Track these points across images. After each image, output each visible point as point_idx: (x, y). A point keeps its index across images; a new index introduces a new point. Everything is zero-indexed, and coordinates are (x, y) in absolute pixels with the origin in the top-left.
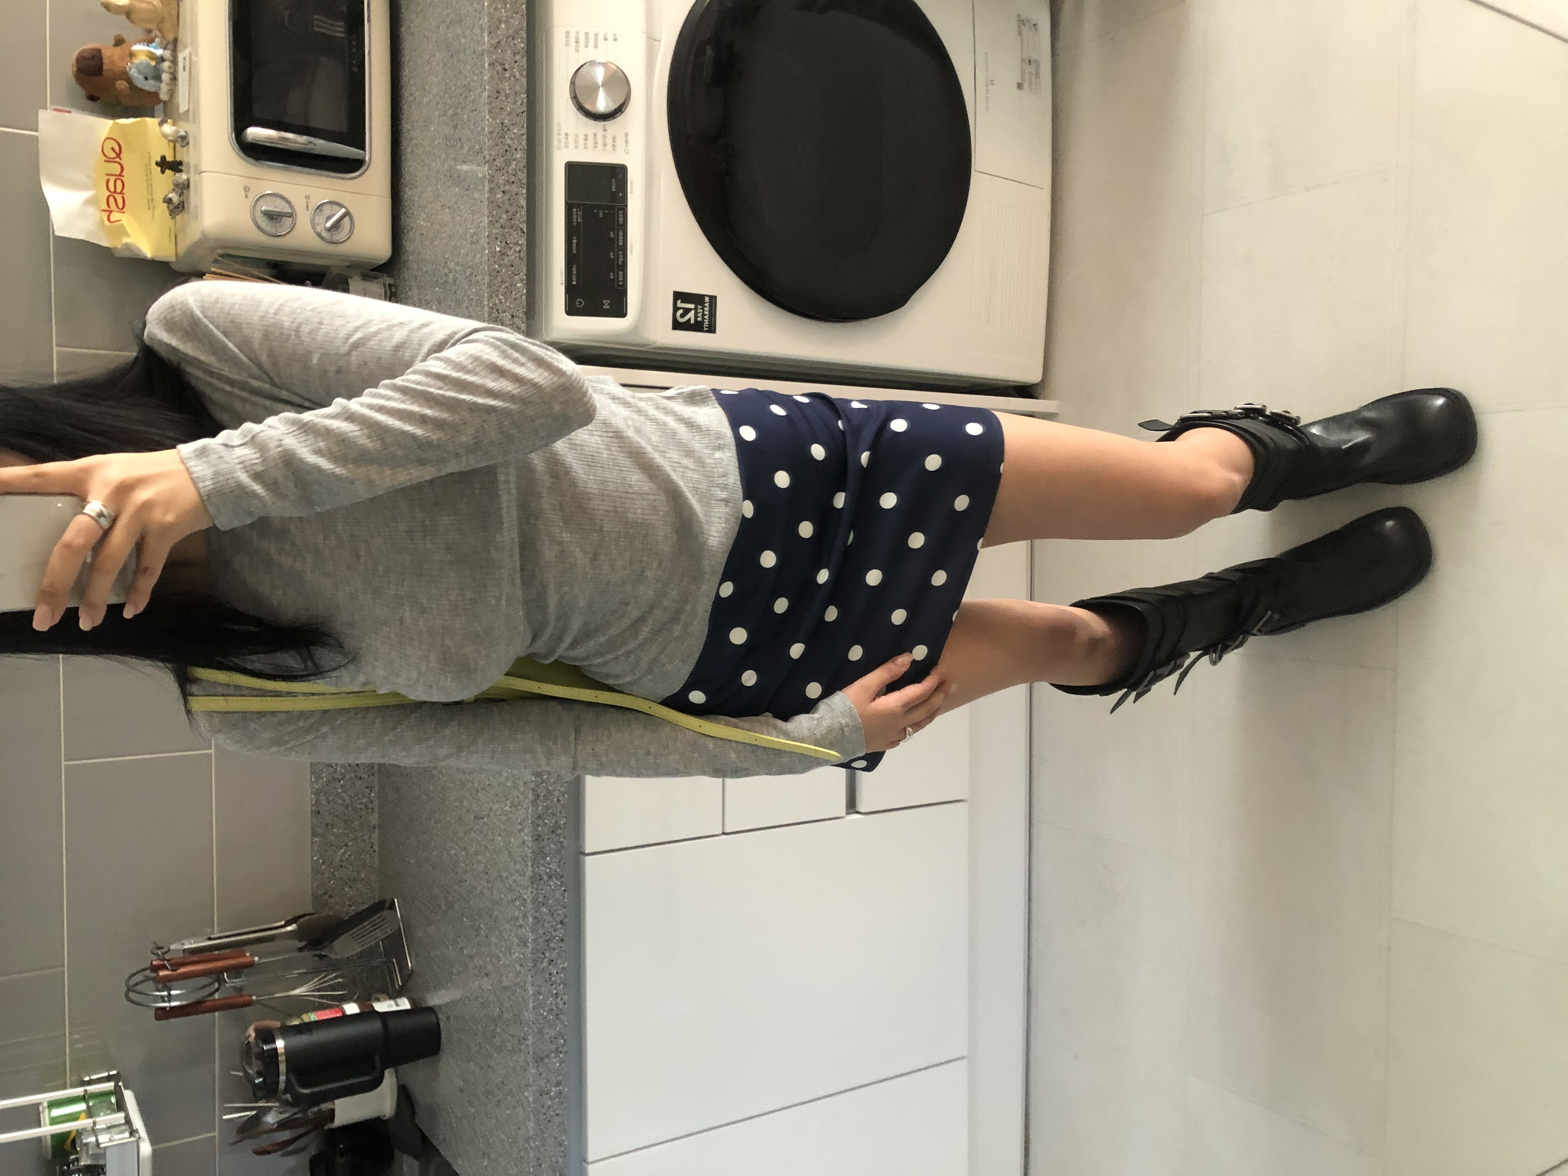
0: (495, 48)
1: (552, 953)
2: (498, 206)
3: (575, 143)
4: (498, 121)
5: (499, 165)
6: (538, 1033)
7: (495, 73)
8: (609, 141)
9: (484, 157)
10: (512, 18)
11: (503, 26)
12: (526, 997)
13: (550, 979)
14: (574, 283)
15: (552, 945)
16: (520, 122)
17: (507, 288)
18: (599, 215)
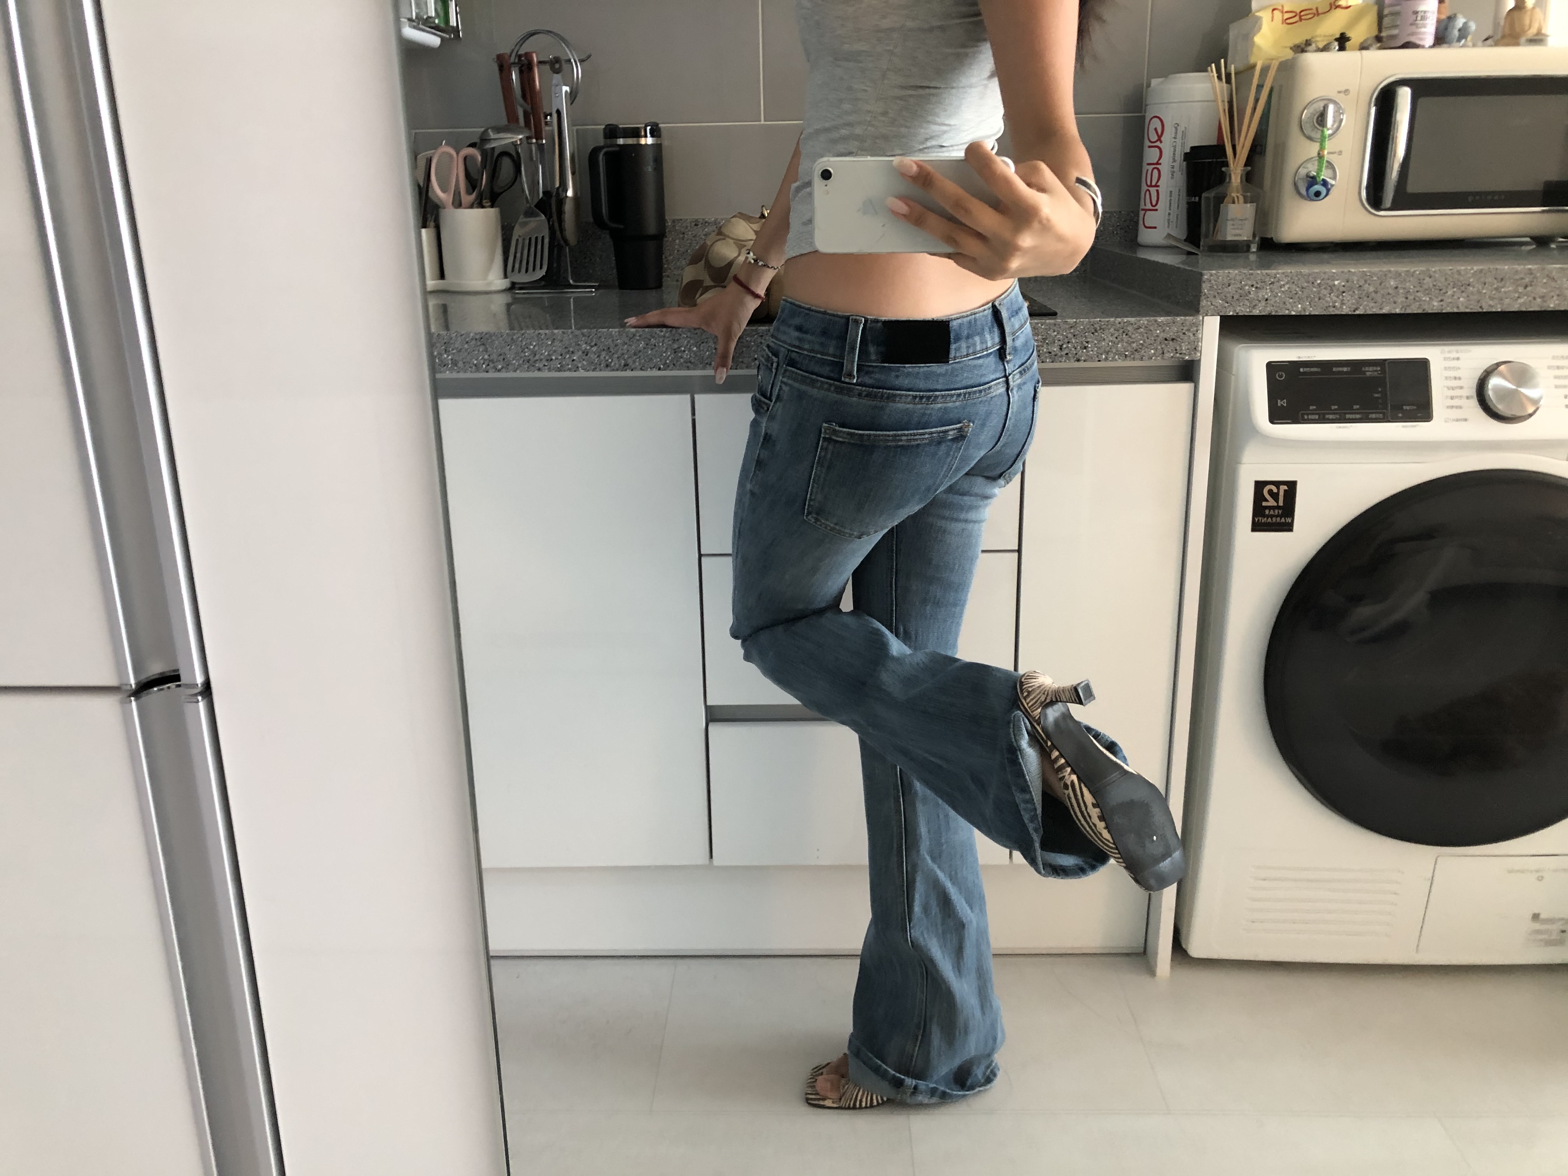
0: (1548, 276)
2: (1381, 284)
3: (1449, 368)
4: (1471, 280)
5: (1425, 281)
6: (512, 339)
7: (1522, 276)
8: (1455, 402)
14: (1301, 370)
15: (603, 354)
16: (1470, 305)
17: (1296, 294)
18: (1377, 393)
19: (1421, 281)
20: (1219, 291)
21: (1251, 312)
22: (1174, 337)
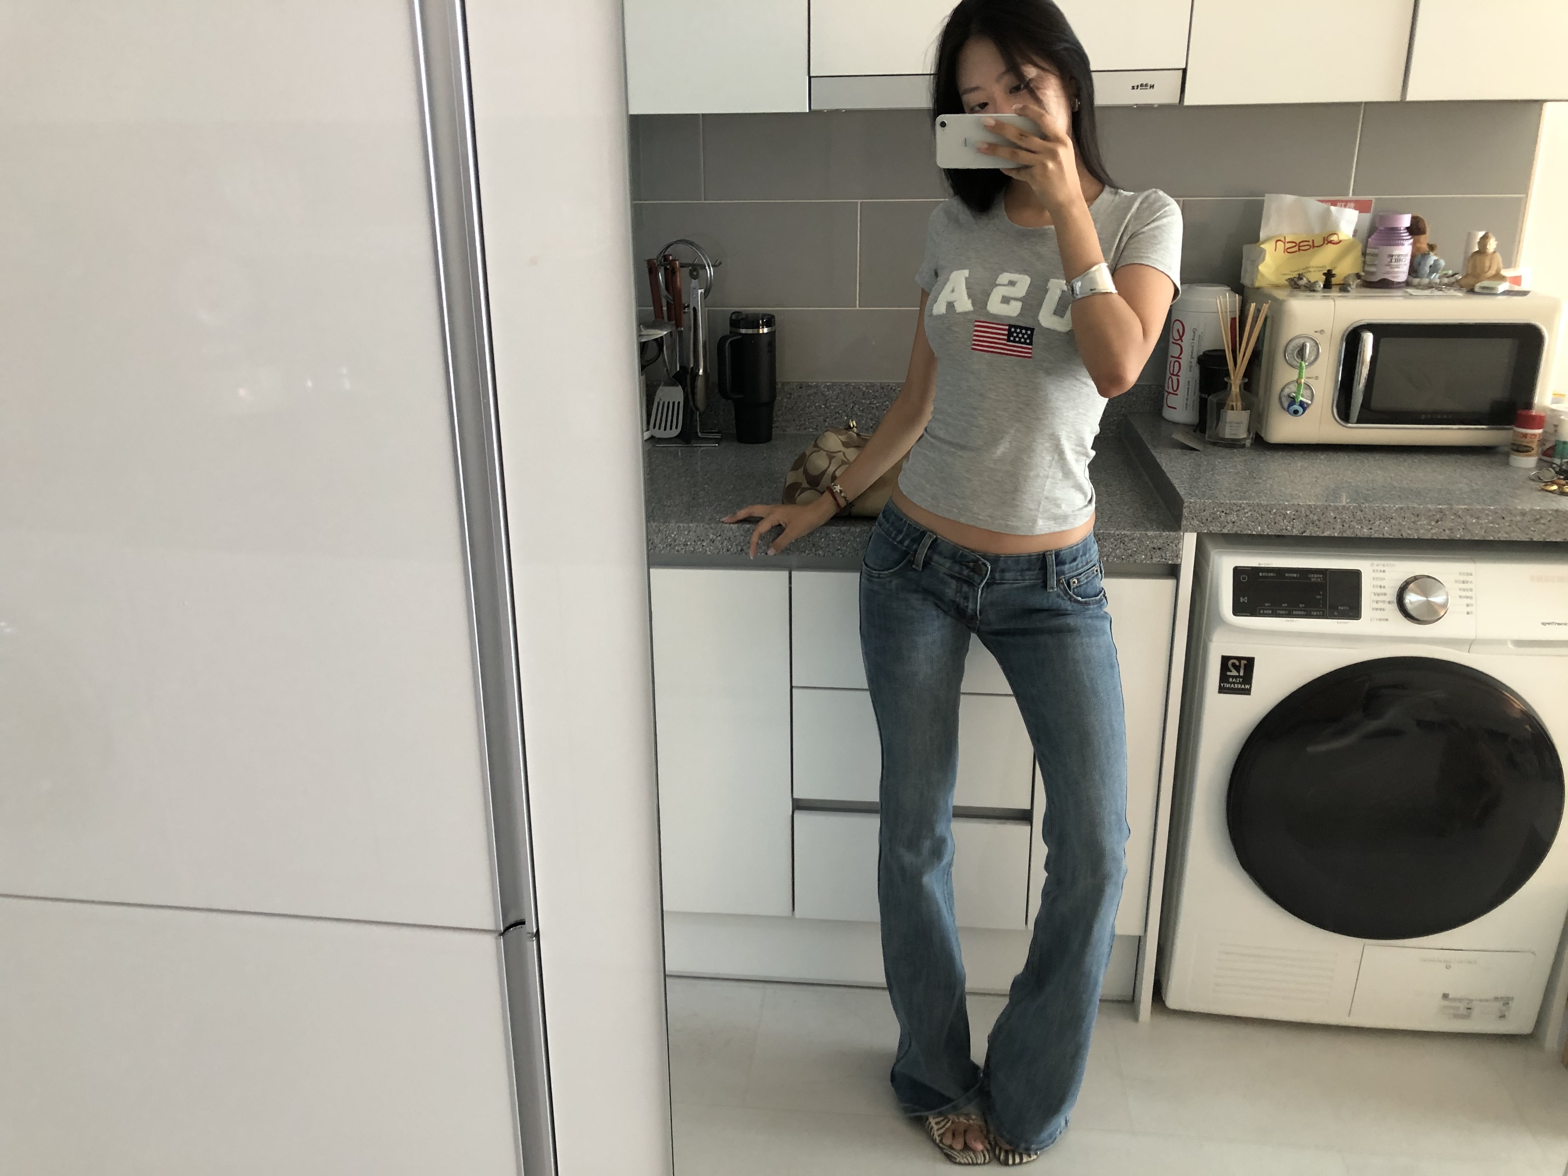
0: (1455, 514)
2: (1323, 513)
3: (1377, 578)
4: (1394, 515)
5: (1357, 514)
7: (1434, 513)
8: (1380, 605)
9: (1363, 503)
10: (1481, 528)
11: (1474, 521)
13: (700, 540)
14: (1261, 574)
15: (725, 543)
16: (1393, 532)
17: (1257, 519)
18: (1318, 595)
19: (1355, 513)
20: (1196, 516)
21: (1221, 531)
22: (1160, 547)
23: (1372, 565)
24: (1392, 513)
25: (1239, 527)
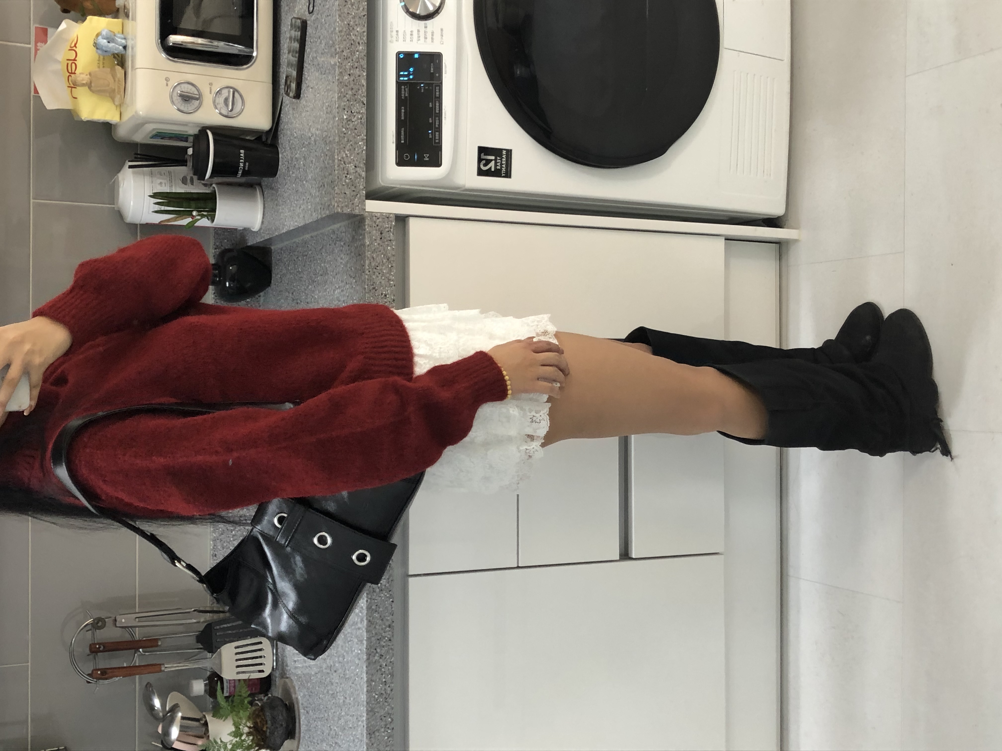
1: (382, 650)
2: (347, 86)
3: (404, 38)
4: (346, 23)
5: (346, 55)
6: (371, 711)
8: (429, 36)
9: (336, 50)
12: (362, 683)
14: (403, 142)
15: (382, 643)
16: (362, 23)
17: (352, 145)
18: (421, 90)
19: (345, 57)
20: (349, 201)
21: (363, 178)
22: (380, 232)
23: (391, 42)
24: (344, 24)
25: (360, 162)
